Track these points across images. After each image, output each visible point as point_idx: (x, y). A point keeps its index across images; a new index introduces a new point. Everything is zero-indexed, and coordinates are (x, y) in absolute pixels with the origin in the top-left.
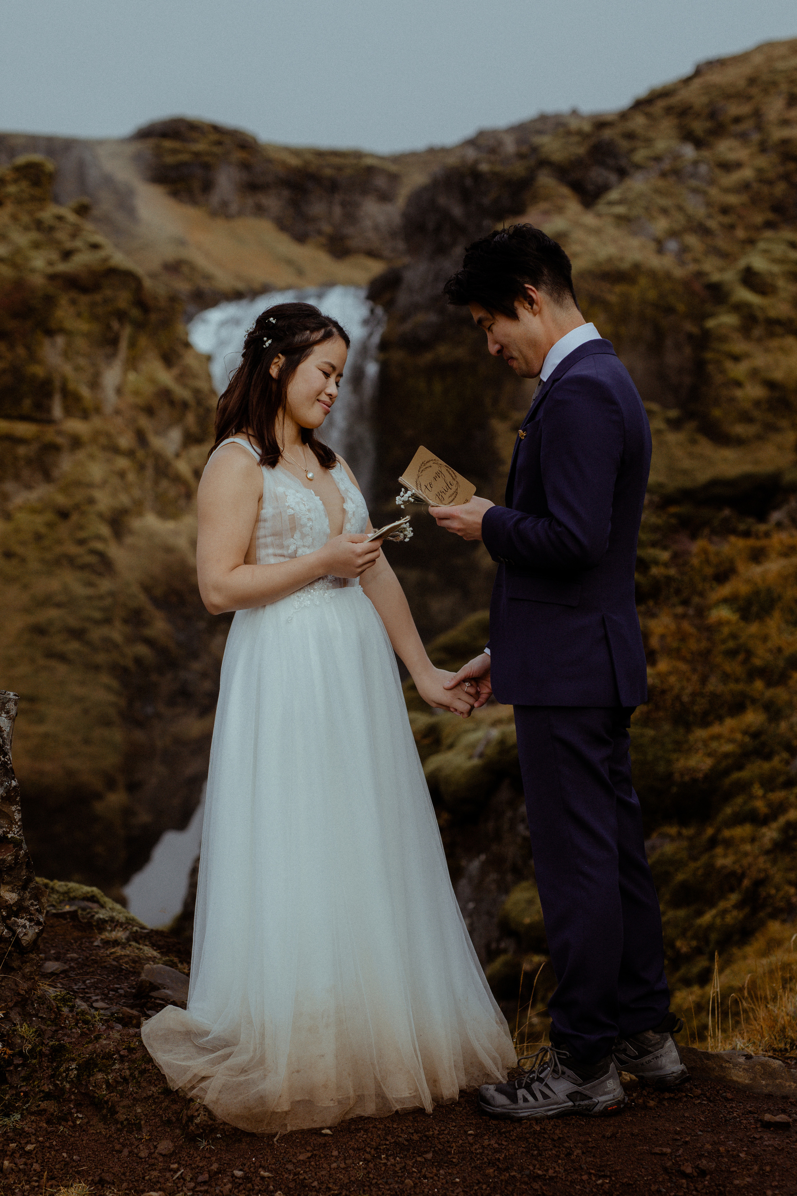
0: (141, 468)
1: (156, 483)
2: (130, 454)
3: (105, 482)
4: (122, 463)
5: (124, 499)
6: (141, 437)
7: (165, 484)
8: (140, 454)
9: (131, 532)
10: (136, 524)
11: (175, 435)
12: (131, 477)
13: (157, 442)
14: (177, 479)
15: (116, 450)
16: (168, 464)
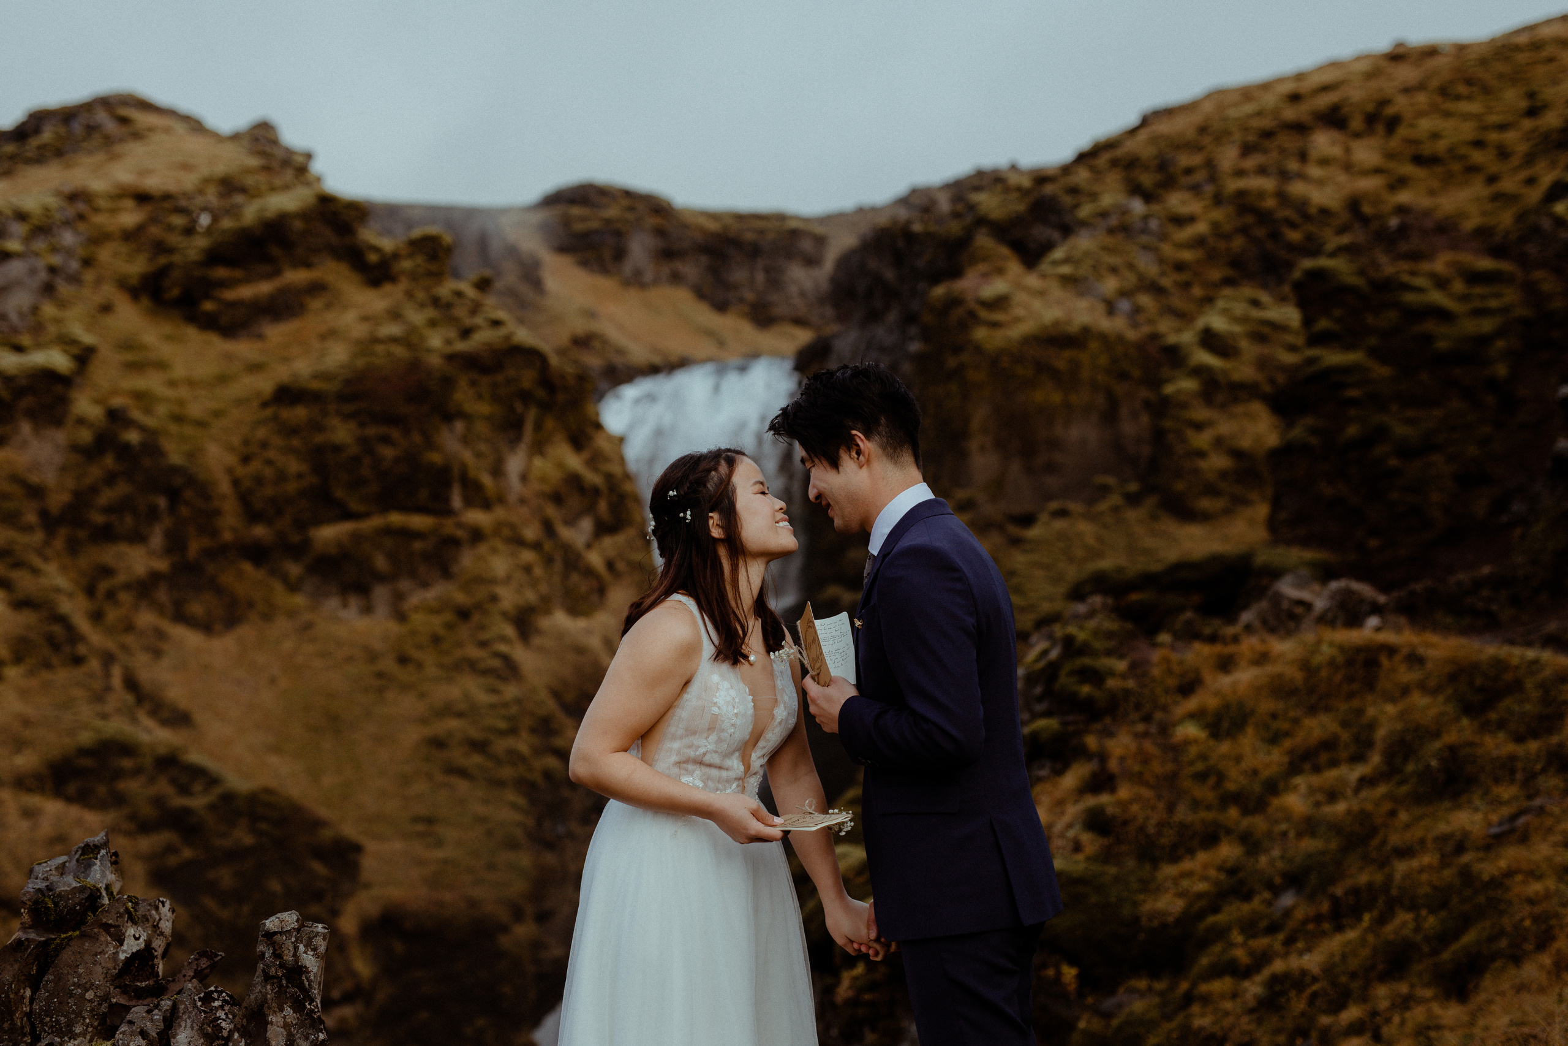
0: (548, 561)
1: (566, 577)
2: (537, 546)
3: (508, 579)
4: (528, 556)
5: (531, 596)
6: (548, 527)
7: (575, 577)
8: (548, 546)
9: (539, 632)
10: (544, 623)
11: (586, 525)
12: (538, 571)
13: (566, 533)
14: (589, 572)
15: (519, 542)
16: (578, 556)
